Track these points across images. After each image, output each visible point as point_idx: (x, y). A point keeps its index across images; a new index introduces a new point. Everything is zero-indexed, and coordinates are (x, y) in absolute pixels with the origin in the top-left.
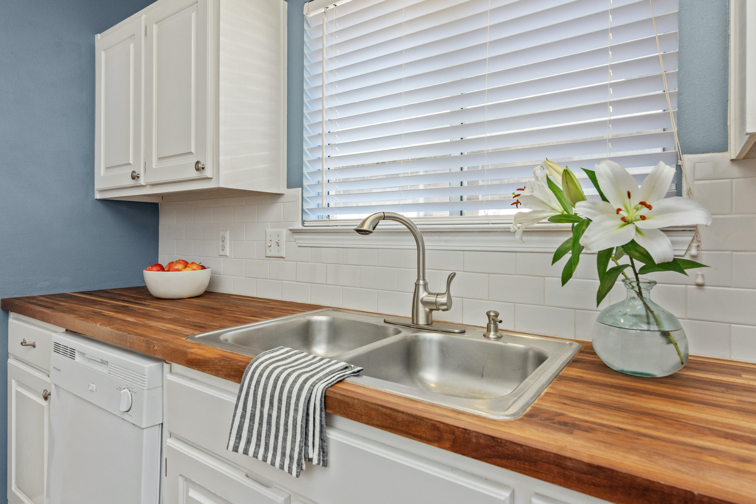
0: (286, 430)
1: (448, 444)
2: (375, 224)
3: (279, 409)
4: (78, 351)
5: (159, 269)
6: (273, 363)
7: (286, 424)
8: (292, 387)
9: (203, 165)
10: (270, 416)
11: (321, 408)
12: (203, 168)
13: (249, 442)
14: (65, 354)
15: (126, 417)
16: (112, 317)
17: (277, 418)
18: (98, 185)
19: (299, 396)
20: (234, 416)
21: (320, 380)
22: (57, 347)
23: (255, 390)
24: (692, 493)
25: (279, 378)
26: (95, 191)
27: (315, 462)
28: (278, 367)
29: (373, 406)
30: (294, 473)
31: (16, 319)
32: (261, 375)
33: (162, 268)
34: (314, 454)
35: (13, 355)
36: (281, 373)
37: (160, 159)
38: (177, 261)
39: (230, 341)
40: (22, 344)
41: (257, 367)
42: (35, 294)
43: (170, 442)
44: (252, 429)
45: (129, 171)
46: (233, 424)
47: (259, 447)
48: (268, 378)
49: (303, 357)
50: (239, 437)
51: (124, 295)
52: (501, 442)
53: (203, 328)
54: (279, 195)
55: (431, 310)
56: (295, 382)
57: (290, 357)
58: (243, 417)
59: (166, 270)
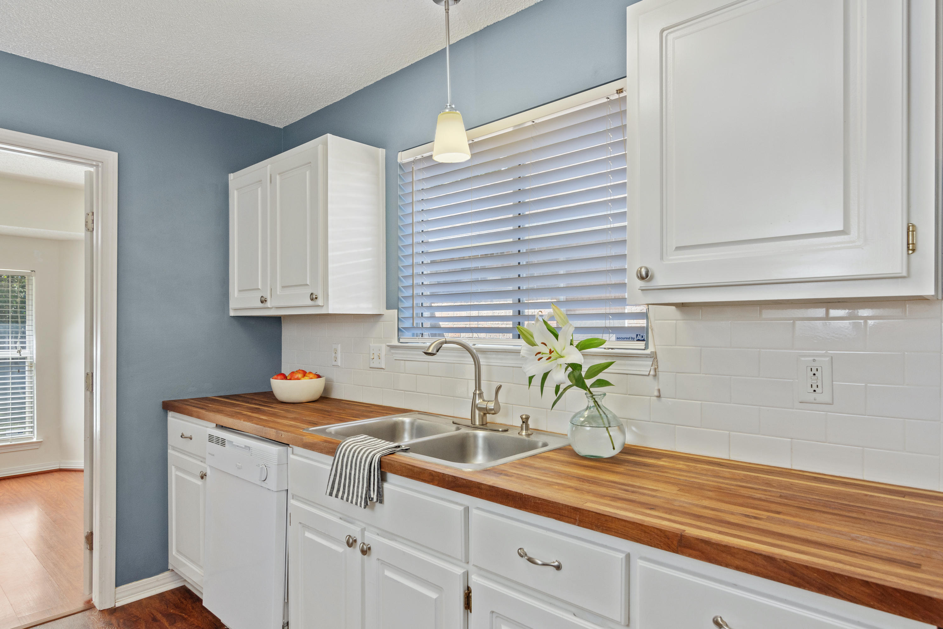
0: (359, 482)
1: (436, 483)
2: (438, 348)
3: (355, 469)
4: (227, 440)
5: (283, 378)
6: (354, 443)
7: (359, 478)
8: (362, 456)
9: (316, 295)
10: (350, 474)
11: (378, 468)
12: (316, 298)
13: (338, 490)
14: (217, 443)
15: (263, 484)
16: (250, 416)
17: (354, 475)
18: (233, 304)
19: (366, 461)
20: (330, 475)
21: (379, 452)
22: (211, 438)
23: (342, 459)
24: (522, 494)
25: (356, 451)
26: (230, 309)
27: (375, 500)
28: (357, 445)
29: (403, 465)
30: (363, 506)
31: (173, 417)
32: (346, 450)
33: (285, 377)
34: (374, 496)
35: (172, 446)
36: (357, 448)
37: (283, 287)
38: (297, 371)
39: (333, 433)
40: (181, 436)
41: (344, 445)
42: (186, 398)
43: (292, 502)
44: (341, 483)
45: (258, 295)
46: (329, 479)
47: (344, 493)
48: (350, 451)
49: (374, 441)
50: (333, 488)
51: (256, 400)
52: (457, 479)
53: (315, 424)
54: (380, 315)
55: (485, 414)
56: (364, 453)
57: (366, 440)
58: (335, 475)
59: (288, 378)
